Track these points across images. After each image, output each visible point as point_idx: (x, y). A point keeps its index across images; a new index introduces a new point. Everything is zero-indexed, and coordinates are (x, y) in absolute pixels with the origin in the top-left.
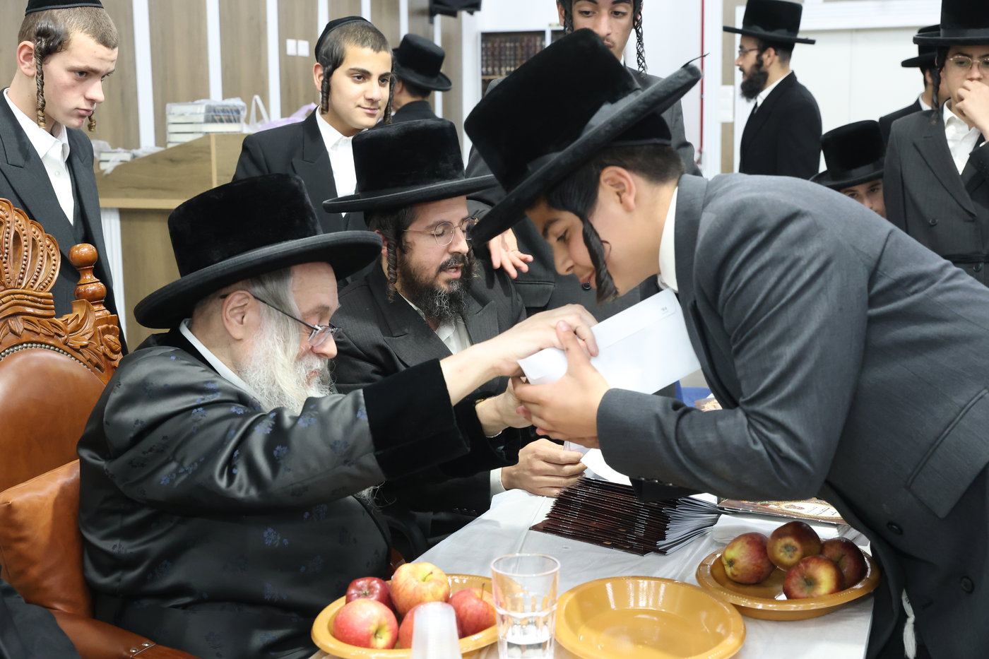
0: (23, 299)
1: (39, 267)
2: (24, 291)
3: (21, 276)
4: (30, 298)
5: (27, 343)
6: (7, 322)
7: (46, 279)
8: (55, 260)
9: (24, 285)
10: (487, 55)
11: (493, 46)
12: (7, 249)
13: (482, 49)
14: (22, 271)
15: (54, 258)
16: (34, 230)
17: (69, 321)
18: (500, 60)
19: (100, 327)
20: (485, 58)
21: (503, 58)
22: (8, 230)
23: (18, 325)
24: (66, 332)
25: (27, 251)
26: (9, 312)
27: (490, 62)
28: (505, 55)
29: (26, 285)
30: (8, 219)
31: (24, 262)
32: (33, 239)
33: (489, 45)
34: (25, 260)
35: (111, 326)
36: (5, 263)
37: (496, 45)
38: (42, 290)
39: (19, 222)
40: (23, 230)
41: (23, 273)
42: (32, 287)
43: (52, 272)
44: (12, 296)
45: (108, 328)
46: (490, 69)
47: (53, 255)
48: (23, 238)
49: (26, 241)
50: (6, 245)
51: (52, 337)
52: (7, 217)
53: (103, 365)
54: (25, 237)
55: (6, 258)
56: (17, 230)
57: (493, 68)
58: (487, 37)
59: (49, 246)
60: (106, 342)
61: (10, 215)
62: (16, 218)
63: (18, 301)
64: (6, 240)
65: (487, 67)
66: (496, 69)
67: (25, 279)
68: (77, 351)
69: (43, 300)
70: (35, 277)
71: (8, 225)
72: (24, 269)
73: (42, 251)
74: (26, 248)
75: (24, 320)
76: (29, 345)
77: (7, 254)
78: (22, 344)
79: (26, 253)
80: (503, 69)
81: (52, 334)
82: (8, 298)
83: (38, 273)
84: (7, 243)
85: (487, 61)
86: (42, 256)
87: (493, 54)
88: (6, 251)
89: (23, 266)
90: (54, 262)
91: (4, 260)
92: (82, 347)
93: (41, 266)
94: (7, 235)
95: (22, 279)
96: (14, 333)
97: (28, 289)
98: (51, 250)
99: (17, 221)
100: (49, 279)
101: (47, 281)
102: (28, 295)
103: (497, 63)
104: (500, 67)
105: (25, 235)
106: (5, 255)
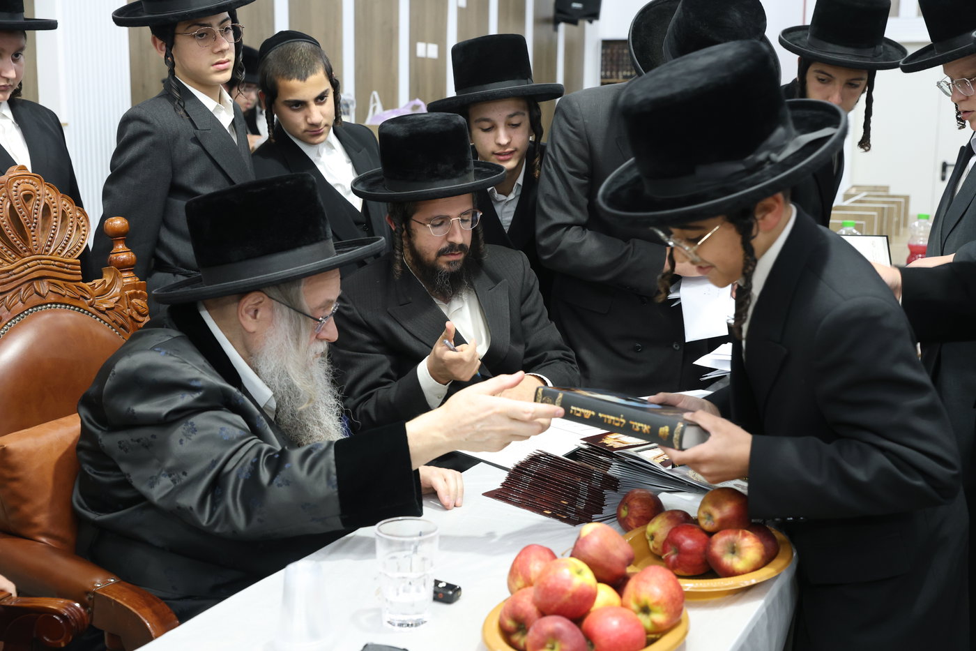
0: (50, 265)
1: (68, 236)
2: (51, 257)
3: (49, 243)
4: (56, 263)
5: (51, 304)
6: (32, 284)
7: (74, 247)
8: (84, 231)
9: (51, 251)
10: (606, 60)
11: (612, 53)
12: (36, 219)
13: (602, 55)
14: (50, 239)
15: (83, 228)
16: (64, 203)
17: (96, 286)
18: (618, 65)
19: (127, 292)
20: (604, 63)
21: (621, 63)
22: (38, 202)
23: (44, 287)
24: (92, 296)
25: (56, 222)
26: (35, 275)
27: (609, 67)
28: (623, 60)
29: (54, 252)
30: (38, 192)
31: (53, 231)
32: (63, 211)
33: (609, 51)
34: (54, 230)
35: (138, 292)
36: (33, 231)
37: (615, 51)
38: (70, 256)
39: (50, 196)
40: (53, 203)
41: (50, 241)
42: (60, 254)
43: (81, 241)
44: (38, 261)
45: (135, 293)
46: (608, 73)
47: (83, 226)
48: (53, 210)
49: (55, 212)
50: (35, 216)
51: (79, 299)
52: (38, 190)
53: (128, 326)
54: (54, 209)
55: (34, 227)
56: (47, 202)
57: (611, 72)
58: (607, 44)
59: (79, 218)
60: (133, 305)
61: (41, 189)
62: (47, 192)
63: (44, 266)
64: (35, 211)
65: (606, 71)
66: (614, 73)
67: (53, 247)
68: (103, 312)
69: (70, 266)
70: (63, 245)
71: (38, 198)
72: (52, 237)
73: (72, 222)
74: (55, 219)
75: (49, 283)
76: (54, 305)
77: (36, 223)
78: (46, 304)
79: (55, 224)
80: (620, 74)
81: (78, 296)
82: (34, 262)
83: (67, 241)
84: (36, 214)
85: (606, 65)
86: (71, 227)
87: (611, 60)
88: (35, 221)
89: (52, 235)
90: (83, 232)
91: (32, 229)
92: (107, 309)
93: (70, 235)
94: (36, 207)
95: (50, 246)
96: (39, 294)
97: (56, 255)
98: (82, 222)
99: (48, 195)
100: (77, 247)
101: (75, 249)
102: (55, 261)
103: (615, 68)
104: (618, 71)
105: (55, 207)
106: (34, 225)
